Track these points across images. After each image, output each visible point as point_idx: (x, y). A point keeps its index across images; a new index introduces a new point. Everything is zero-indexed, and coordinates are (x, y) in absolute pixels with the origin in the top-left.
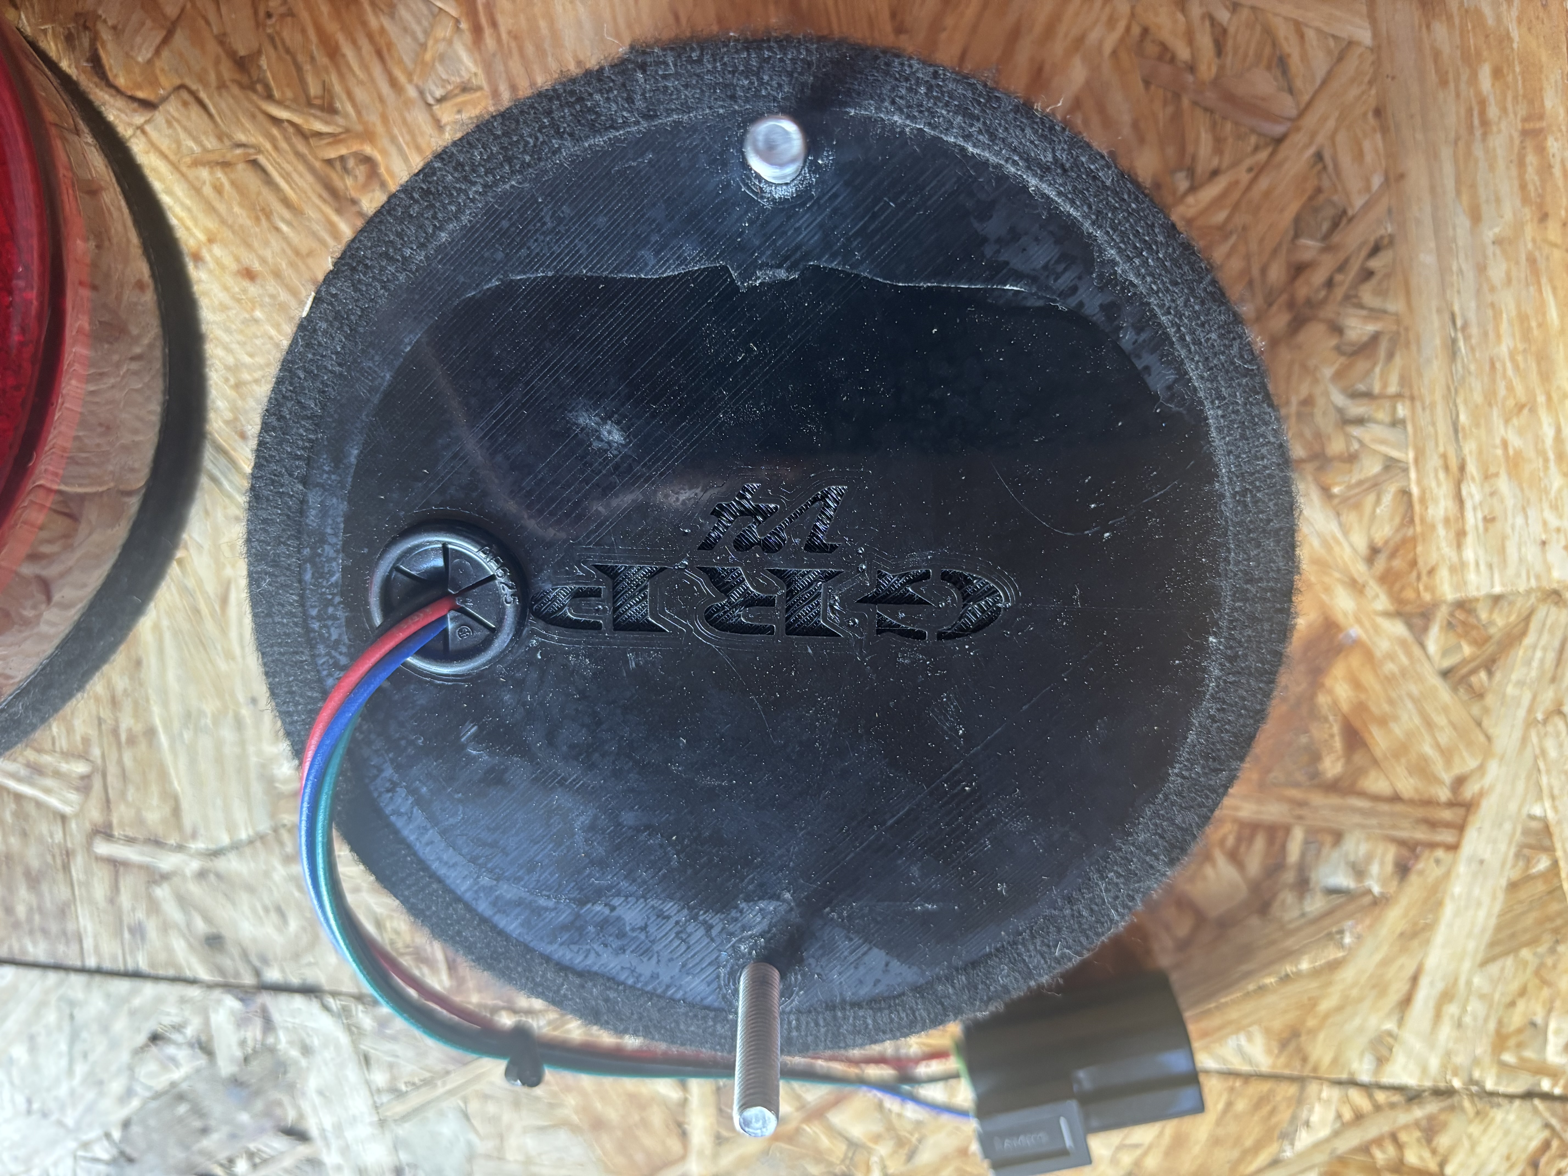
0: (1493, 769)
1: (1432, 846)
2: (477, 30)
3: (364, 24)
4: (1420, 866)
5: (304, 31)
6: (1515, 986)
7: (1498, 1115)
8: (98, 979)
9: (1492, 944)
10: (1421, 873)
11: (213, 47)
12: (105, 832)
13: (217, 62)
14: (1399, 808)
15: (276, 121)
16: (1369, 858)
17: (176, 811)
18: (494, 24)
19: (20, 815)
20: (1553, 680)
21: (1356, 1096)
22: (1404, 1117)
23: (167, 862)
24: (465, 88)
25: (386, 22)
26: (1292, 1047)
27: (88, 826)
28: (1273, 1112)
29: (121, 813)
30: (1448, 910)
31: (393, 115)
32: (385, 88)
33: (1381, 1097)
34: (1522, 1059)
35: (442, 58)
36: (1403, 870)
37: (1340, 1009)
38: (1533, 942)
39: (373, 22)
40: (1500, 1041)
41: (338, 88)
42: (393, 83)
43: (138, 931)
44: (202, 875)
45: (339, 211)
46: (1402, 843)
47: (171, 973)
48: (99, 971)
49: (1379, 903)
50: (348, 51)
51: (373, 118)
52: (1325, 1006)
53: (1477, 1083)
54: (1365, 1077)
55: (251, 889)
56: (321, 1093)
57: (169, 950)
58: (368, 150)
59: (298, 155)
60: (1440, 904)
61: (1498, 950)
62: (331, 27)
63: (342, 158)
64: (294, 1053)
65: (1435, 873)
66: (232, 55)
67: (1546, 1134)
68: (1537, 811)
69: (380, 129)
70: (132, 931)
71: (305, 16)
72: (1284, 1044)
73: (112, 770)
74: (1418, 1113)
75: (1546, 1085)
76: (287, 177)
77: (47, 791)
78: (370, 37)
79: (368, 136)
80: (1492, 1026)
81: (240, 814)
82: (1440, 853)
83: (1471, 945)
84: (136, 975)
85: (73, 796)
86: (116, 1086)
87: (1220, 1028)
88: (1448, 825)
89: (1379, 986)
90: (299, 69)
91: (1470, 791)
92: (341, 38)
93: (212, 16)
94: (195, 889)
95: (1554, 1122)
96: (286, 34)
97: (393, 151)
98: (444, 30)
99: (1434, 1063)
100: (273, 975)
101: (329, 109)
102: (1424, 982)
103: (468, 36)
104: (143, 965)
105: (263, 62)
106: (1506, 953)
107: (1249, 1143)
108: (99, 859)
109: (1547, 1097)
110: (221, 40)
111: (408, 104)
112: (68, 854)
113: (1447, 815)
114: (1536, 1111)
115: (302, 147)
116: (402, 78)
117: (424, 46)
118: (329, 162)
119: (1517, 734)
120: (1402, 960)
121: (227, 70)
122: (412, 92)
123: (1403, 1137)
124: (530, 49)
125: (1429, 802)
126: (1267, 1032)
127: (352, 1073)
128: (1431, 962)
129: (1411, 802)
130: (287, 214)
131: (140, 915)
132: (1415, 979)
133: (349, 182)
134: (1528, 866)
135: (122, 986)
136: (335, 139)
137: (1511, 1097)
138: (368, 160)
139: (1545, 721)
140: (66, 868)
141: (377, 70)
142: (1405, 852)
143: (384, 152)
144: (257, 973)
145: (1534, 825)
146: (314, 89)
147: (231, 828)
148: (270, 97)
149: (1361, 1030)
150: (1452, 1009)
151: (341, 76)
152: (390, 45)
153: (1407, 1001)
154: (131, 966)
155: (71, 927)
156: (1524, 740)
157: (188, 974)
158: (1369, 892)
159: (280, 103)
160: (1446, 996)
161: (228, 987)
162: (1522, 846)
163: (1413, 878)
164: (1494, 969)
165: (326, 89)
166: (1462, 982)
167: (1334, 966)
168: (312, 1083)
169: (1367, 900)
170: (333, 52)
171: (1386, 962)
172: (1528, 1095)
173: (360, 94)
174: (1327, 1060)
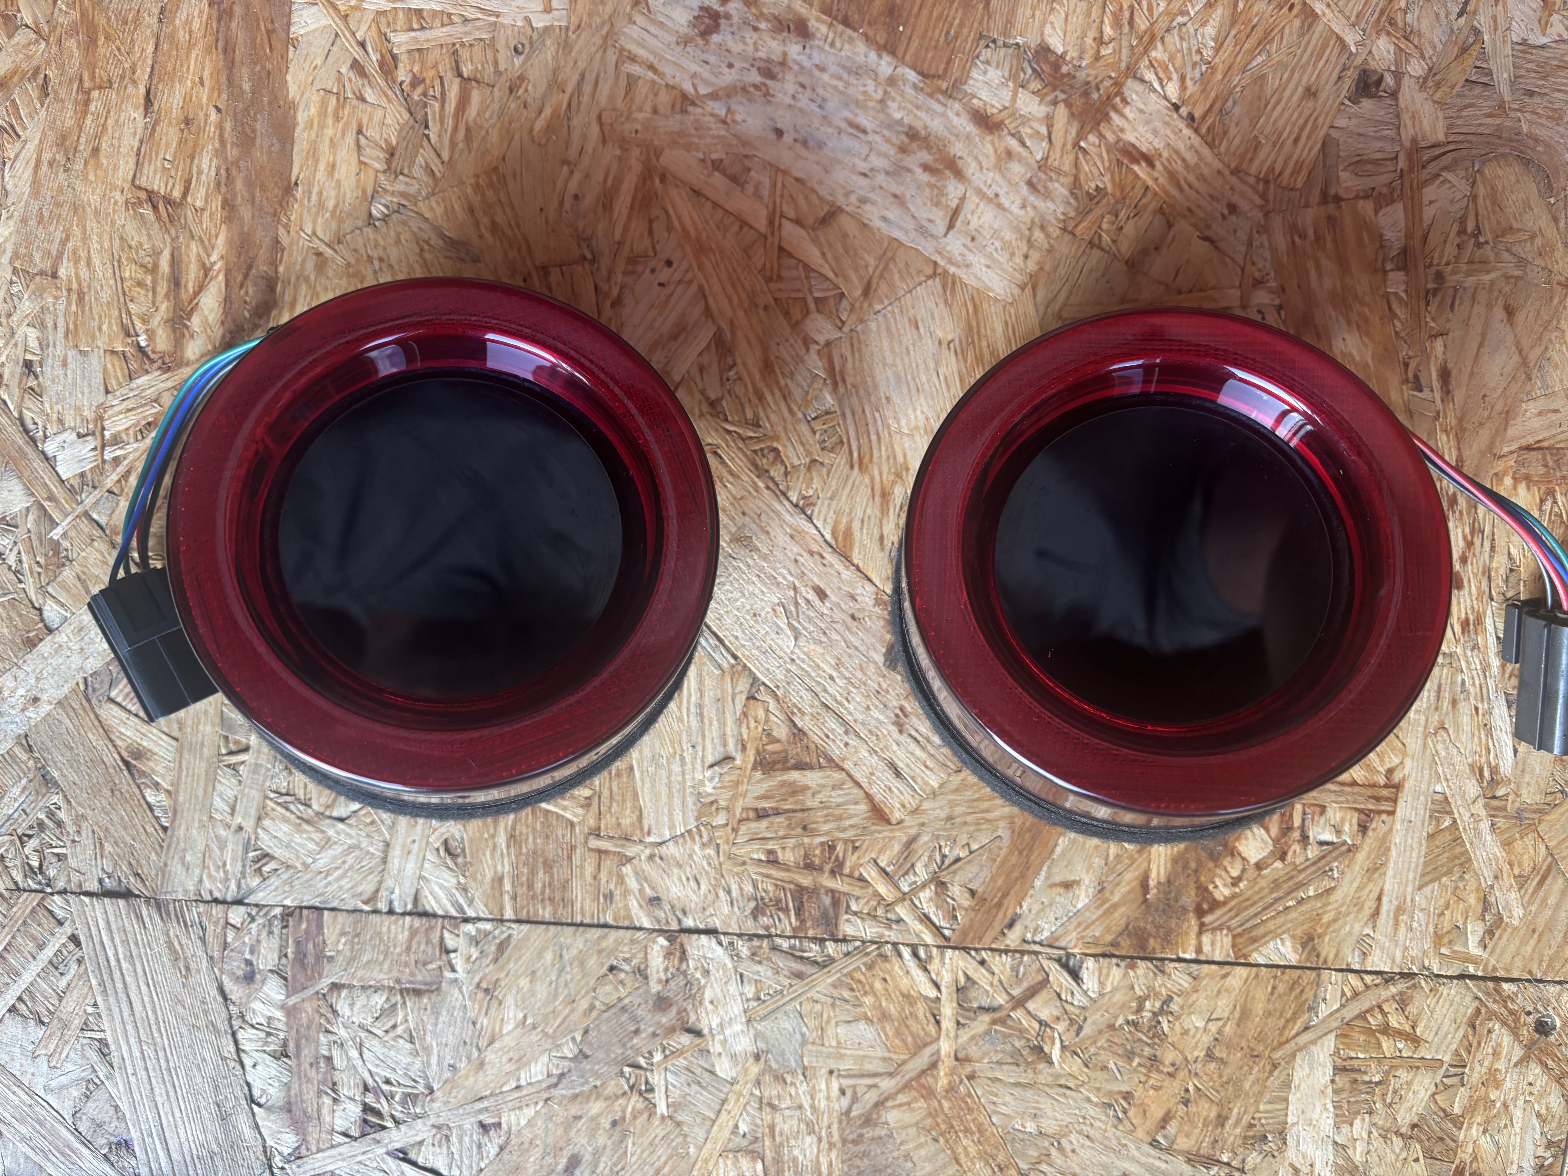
0: (1408, 762)
1: (1380, 812)
2: (835, 384)
3: (777, 383)
4: (1374, 826)
5: (746, 387)
6: (1442, 902)
7: (1444, 990)
8: (581, 929)
9: (1423, 875)
10: (1374, 830)
11: (698, 396)
12: (596, 833)
13: (700, 403)
14: (1356, 789)
15: (729, 432)
16: (1343, 821)
17: (640, 817)
18: (844, 381)
19: (547, 825)
20: (1436, 709)
21: (1352, 978)
22: (1384, 994)
23: (631, 850)
24: (827, 413)
25: (789, 382)
26: (1309, 947)
27: (586, 830)
28: (1302, 992)
29: (607, 821)
30: (1393, 852)
31: (790, 427)
32: (786, 414)
33: (1368, 978)
34: (1454, 952)
35: (816, 398)
36: (1363, 828)
37: (1335, 920)
38: (1449, 872)
39: (782, 382)
40: (1438, 939)
41: (762, 414)
42: (791, 411)
43: (610, 897)
44: (651, 857)
45: (758, 477)
46: (1360, 811)
47: (626, 923)
48: (581, 925)
49: (1352, 849)
50: (768, 396)
51: (780, 429)
52: (1326, 919)
53: (1428, 969)
54: (1357, 967)
55: (680, 866)
56: (712, 1002)
57: (627, 909)
58: (775, 445)
59: (739, 448)
60: (1388, 849)
61: (1427, 878)
62: (761, 385)
63: (762, 449)
64: (698, 975)
65: (1383, 829)
66: (707, 399)
67: (1476, 1003)
68: (1438, 788)
69: (783, 434)
70: (605, 896)
71: (747, 379)
72: (1304, 945)
73: (606, 793)
74: (1393, 990)
75: (1471, 970)
76: (732, 460)
77: (565, 808)
78: (780, 389)
79: (777, 438)
80: (1431, 929)
81: (678, 817)
82: (1384, 817)
83: (1411, 875)
84: (606, 926)
85: (580, 811)
86: (584, 1004)
87: (1264, 936)
88: (1387, 799)
89: (1358, 904)
90: (742, 406)
91: (1397, 777)
92: (765, 389)
93: (698, 380)
94: (646, 867)
95: (1480, 995)
96: (737, 389)
97: (789, 445)
98: (818, 385)
99: (1398, 955)
100: (689, 923)
101: (757, 425)
102: (1385, 900)
103: (830, 387)
104: (610, 920)
105: (724, 403)
106: (1432, 881)
107: (1289, 1015)
108: (592, 850)
109: (1473, 977)
110: (703, 392)
111: (798, 421)
112: (573, 848)
113: (1385, 793)
114: (1468, 988)
115: (741, 445)
116: (795, 409)
117: (807, 393)
118: (755, 452)
119: (1420, 742)
120: (1370, 886)
121: (705, 408)
122: (800, 415)
123: (1385, 1007)
124: (862, 392)
125: (1374, 786)
126: (1293, 937)
127: (733, 988)
128: (1387, 887)
129: (1363, 786)
130: (731, 479)
131: (612, 886)
132: (1379, 899)
133: (765, 461)
134: (1438, 825)
135: (597, 933)
136: (759, 440)
137: (1451, 978)
138: (775, 450)
139: (1435, 734)
140: (570, 857)
141: (783, 405)
142: (1363, 817)
143: (785, 446)
144: (679, 921)
145: (1438, 797)
146: (750, 415)
147: (672, 827)
148: (726, 420)
149: (1350, 933)
150: (1404, 918)
151: (764, 409)
152: (790, 393)
153: (1376, 913)
154: (602, 921)
155: (568, 895)
156: (1425, 745)
157: (638, 924)
158: (1345, 842)
159: (732, 423)
160: (1399, 910)
161: (661, 931)
162: (1432, 811)
163: (1370, 833)
164: (1427, 890)
165: (756, 415)
166: (1409, 900)
167: (1329, 891)
168: (708, 995)
169: (1344, 848)
170: (761, 397)
171: (1360, 889)
172: (1461, 977)
173: (773, 417)
174: (1331, 956)
